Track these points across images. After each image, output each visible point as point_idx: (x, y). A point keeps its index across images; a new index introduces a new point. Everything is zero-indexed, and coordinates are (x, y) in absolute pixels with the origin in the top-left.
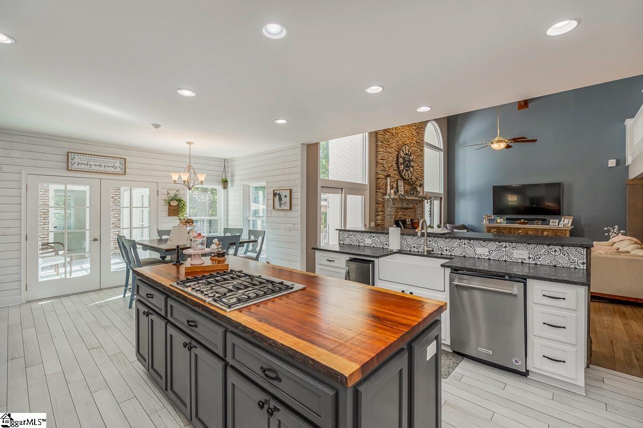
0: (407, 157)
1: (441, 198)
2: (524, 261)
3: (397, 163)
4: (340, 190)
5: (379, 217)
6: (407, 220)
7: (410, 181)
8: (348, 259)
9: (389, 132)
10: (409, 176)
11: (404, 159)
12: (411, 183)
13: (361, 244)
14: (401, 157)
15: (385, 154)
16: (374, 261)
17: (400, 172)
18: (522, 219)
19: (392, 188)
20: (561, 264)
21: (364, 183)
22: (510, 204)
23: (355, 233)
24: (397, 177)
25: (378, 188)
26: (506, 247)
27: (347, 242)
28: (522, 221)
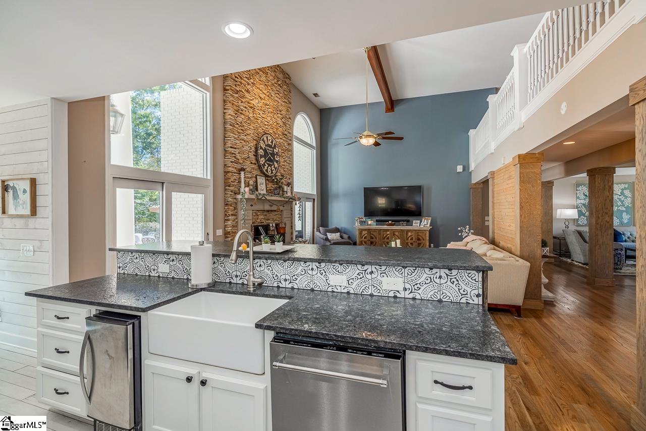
0: (270, 149)
1: (314, 200)
2: (398, 295)
3: (256, 155)
4: (160, 186)
5: (229, 223)
6: (271, 225)
7: (273, 178)
8: (94, 312)
9: (244, 115)
10: (272, 173)
11: (265, 150)
12: (276, 180)
13: (153, 274)
14: (261, 148)
15: (238, 142)
16: (140, 316)
17: (260, 167)
18: (390, 220)
19: (247, 185)
20: (448, 298)
21: (205, 177)
22: (380, 206)
23: (143, 254)
24: (255, 173)
25: (227, 184)
26: (372, 272)
27: (130, 270)
28: (390, 222)
